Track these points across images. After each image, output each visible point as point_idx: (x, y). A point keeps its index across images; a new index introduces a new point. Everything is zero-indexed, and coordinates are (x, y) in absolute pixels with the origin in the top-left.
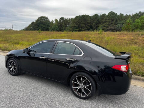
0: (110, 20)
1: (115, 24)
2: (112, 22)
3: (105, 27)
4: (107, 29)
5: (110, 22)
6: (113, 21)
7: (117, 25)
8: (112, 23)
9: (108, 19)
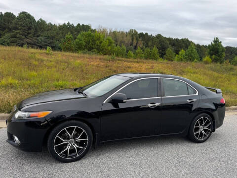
0: (25, 27)
1: (34, 35)
2: (29, 31)
3: (16, 37)
4: (22, 42)
5: (25, 30)
6: (29, 29)
7: (38, 38)
8: (29, 33)
9: (21, 25)
